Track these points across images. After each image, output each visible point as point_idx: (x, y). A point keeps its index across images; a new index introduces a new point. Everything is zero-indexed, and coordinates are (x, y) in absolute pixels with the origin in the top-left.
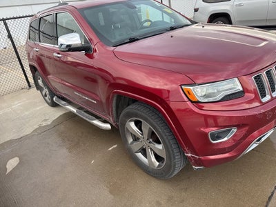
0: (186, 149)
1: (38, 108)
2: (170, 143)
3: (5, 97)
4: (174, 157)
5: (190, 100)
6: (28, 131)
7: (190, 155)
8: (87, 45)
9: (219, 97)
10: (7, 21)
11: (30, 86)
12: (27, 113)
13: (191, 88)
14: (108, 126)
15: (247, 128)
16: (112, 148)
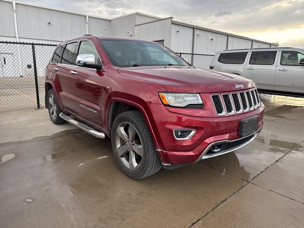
1: (42, 124)
2: (146, 140)
3: (12, 112)
4: (148, 153)
5: (163, 103)
6: (28, 138)
7: (159, 150)
8: (99, 64)
9: (184, 105)
10: (35, 46)
11: (39, 107)
12: (31, 126)
13: (165, 94)
14: (103, 135)
15: (203, 132)
16: (102, 157)
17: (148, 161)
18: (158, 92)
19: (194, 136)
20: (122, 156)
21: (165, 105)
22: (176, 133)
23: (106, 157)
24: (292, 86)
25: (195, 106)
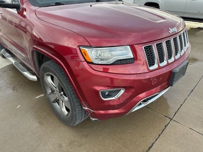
0: (83, 103)
2: (72, 97)
4: (75, 109)
5: (86, 61)
7: (86, 108)
9: (111, 61)
13: (87, 49)
14: (35, 78)
15: (133, 90)
16: (39, 96)
17: (76, 116)
18: (79, 46)
19: (123, 95)
20: (54, 102)
21: (88, 63)
22: (103, 94)
23: (43, 95)
24: (199, 13)
25: (124, 62)
